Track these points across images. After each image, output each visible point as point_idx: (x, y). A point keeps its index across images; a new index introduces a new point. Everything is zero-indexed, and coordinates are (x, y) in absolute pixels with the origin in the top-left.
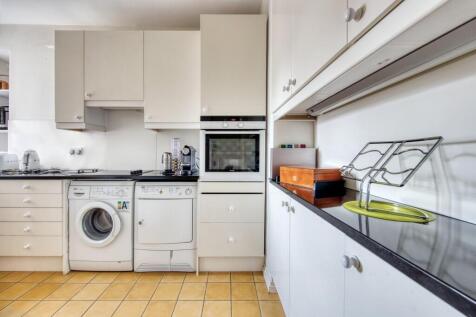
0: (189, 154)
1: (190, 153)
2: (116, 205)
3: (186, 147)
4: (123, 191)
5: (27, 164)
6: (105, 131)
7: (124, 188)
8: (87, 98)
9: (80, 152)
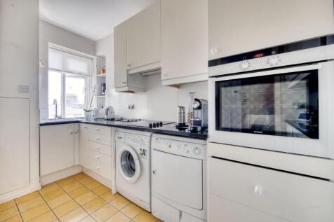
0: (199, 108)
1: (201, 106)
2: (139, 152)
3: (196, 100)
4: (142, 140)
5: (107, 114)
6: (145, 91)
7: (144, 137)
8: (129, 68)
9: (133, 107)
